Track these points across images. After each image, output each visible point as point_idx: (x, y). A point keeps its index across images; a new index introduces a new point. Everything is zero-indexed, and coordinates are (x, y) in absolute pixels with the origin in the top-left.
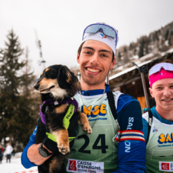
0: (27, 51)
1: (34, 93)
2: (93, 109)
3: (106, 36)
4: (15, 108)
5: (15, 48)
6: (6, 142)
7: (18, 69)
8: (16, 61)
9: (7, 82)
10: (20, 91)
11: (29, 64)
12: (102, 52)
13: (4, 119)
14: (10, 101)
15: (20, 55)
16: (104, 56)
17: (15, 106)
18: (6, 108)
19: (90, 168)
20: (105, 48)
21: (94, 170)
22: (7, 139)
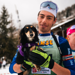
0: (12, 16)
1: (15, 36)
2: (46, 42)
3: (51, 9)
4: (7, 43)
5: (6, 14)
6: (3, 59)
7: (7, 24)
8: (7, 20)
9: (3, 31)
10: (9, 35)
11: (13, 22)
12: (48, 17)
13: (2, 48)
14: (4, 40)
15: (8, 18)
16: (50, 19)
17: (7, 42)
18: (3, 43)
19: (44, 70)
20: (50, 15)
21: (46, 72)
22: (3, 58)
